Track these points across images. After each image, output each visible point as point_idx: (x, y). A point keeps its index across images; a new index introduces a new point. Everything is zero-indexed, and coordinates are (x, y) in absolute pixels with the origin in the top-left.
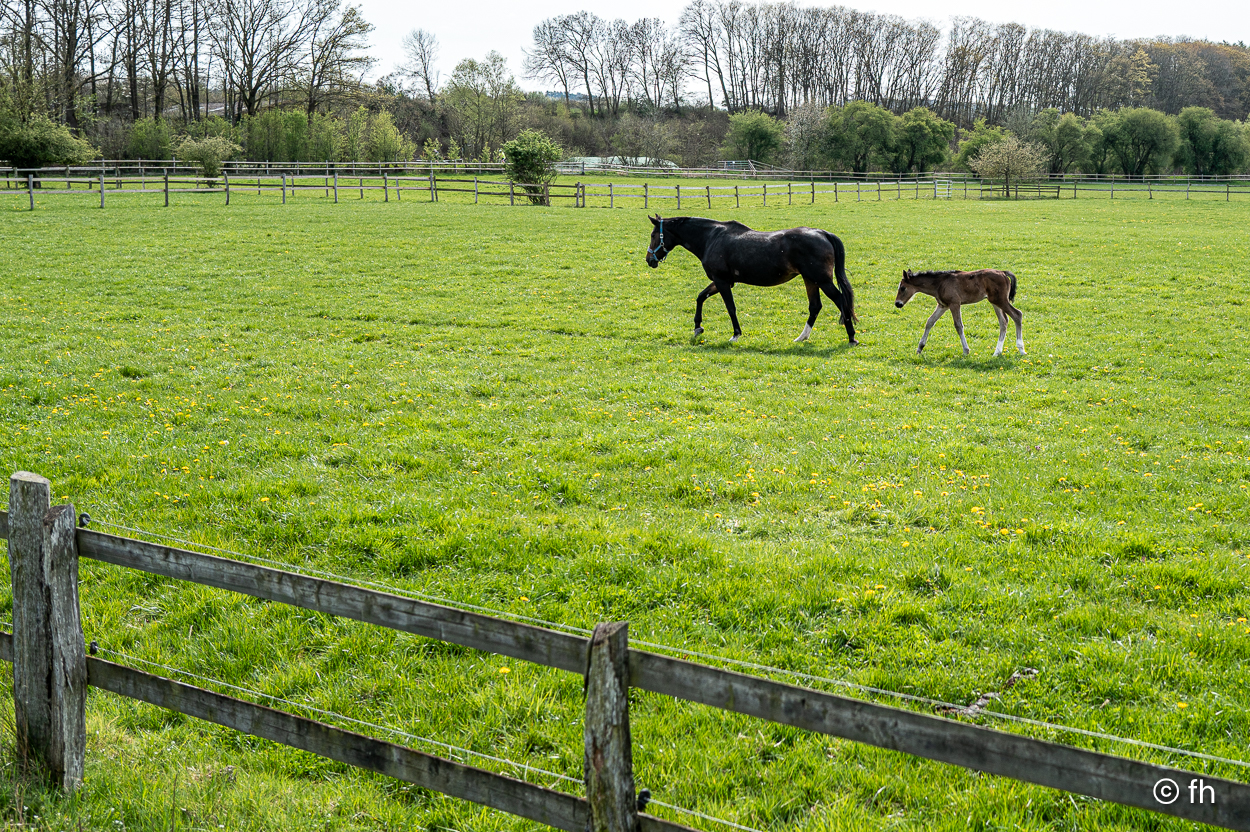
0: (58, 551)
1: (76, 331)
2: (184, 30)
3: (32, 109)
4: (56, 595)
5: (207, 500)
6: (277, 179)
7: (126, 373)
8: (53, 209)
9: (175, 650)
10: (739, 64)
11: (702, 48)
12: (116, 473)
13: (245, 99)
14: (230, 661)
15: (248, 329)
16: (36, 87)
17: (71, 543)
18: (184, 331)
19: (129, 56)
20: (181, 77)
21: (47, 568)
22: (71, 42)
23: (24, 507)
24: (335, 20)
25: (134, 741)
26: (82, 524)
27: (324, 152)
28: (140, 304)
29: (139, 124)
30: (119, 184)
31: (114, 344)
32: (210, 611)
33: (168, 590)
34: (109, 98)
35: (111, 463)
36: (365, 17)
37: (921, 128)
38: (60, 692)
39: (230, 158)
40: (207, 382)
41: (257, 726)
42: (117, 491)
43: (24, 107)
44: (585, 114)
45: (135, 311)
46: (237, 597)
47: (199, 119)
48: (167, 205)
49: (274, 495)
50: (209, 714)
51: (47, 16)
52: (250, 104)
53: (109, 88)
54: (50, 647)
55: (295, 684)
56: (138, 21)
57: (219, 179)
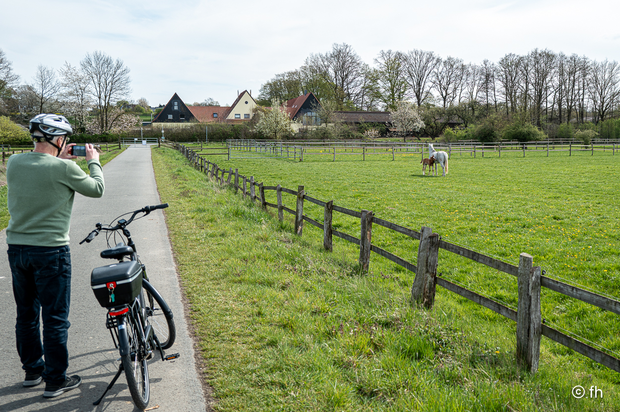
0: (534, 283)
1: (538, 202)
2: (579, 90)
3: (526, 121)
4: (533, 299)
5: (584, 269)
6: (611, 146)
7: (555, 218)
8: (531, 157)
9: (571, 326)
12: (551, 255)
13: (600, 115)
14: (591, 333)
15: (599, 203)
16: (528, 113)
17: (539, 281)
18: (576, 203)
19: (559, 100)
20: (577, 108)
21: (530, 289)
22: (540, 96)
23: (524, 266)
25: (555, 358)
26: (543, 274)
28: (560, 192)
29: (562, 125)
30: (554, 147)
31: (551, 207)
32: (584, 312)
33: (569, 302)
34: (552, 116)
35: (550, 252)
38: (532, 335)
39: (594, 138)
40: (584, 223)
41: (603, 361)
42: (551, 262)
43: (524, 120)
45: (558, 195)
46: (594, 308)
47: (583, 123)
48: (570, 155)
49: (609, 269)
50: (585, 353)
51: (532, 87)
52: (602, 117)
53: (552, 112)
54: (529, 318)
55: (615, 346)
56: (563, 87)
57: (590, 146)
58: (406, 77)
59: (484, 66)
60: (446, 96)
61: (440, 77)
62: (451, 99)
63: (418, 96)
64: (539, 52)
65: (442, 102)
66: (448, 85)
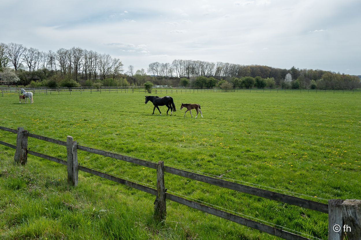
0: (74, 148)
1: (77, 113)
2: (94, 66)
3: (71, 78)
4: (74, 155)
5: (97, 140)
6: (108, 89)
7: (85, 120)
8: (74, 94)
9: (92, 164)
10: (182, 70)
11: (176, 68)
12: (83, 136)
13: (103, 76)
14: (101, 166)
15: (104, 113)
16: (71, 75)
17: (76, 147)
18: (94, 113)
19: (85, 70)
20: (93, 73)
21: (72, 151)
22: (77, 68)
23: (69, 141)
24: (118, 64)
25: (86, 179)
26: (78, 144)
27: (116, 85)
28: (87, 109)
29: (87, 81)
30: (84, 90)
31: (83, 115)
32: (98, 158)
33: (91, 155)
34: (82, 77)
35: (82, 134)
36: (122, 63)
37: (212, 80)
38: (74, 170)
39: (101, 86)
40: (97, 122)
41: (105, 177)
42: (83, 139)
43: (69, 78)
44: (157, 79)
45: (86, 110)
46: (102, 156)
47: (96, 80)
48: (91, 94)
49: (108, 140)
50: (97, 175)
51: (73, 64)
52: (104, 77)
53: (82, 75)
54: (73, 163)
55: (111, 170)
56: (87, 64)
57: (99, 89)
58: (8, 56)
59: (50, 53)
60: (30, 66)
61: (27, 57)
62: (34, 67)
63: (15, 66)
64: (75, 48)
65: (29, 69)
66: (31, 61)
